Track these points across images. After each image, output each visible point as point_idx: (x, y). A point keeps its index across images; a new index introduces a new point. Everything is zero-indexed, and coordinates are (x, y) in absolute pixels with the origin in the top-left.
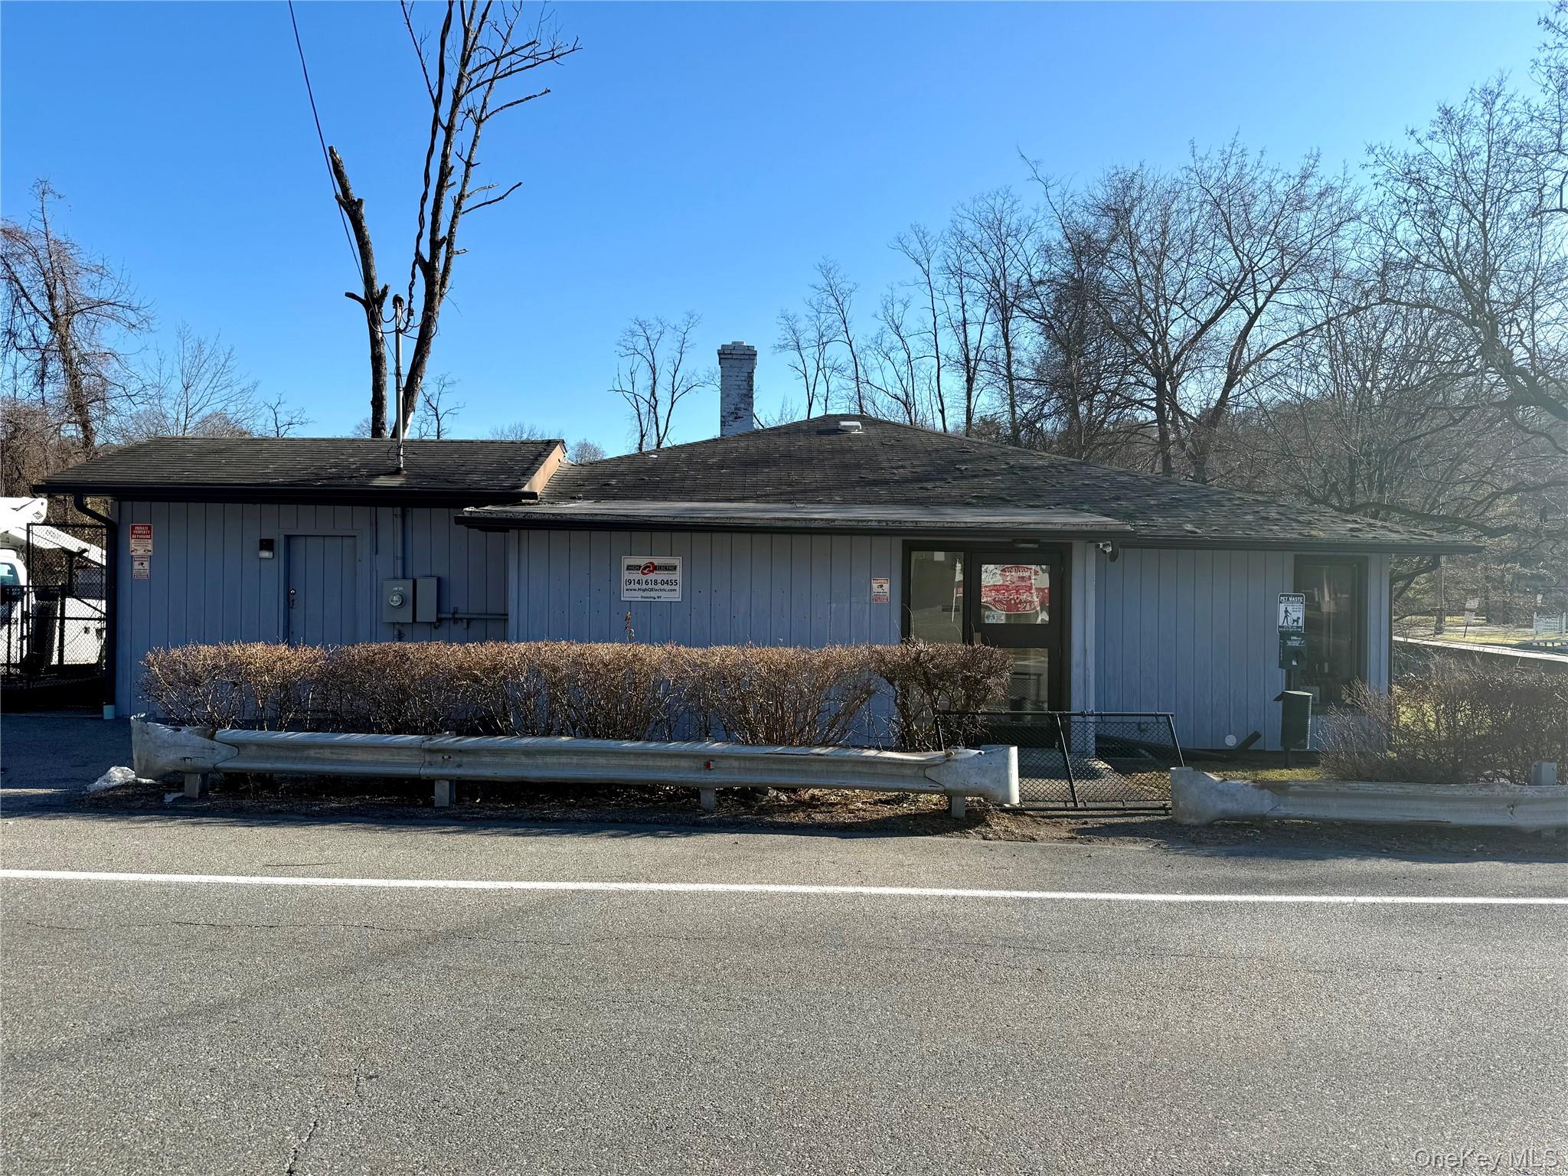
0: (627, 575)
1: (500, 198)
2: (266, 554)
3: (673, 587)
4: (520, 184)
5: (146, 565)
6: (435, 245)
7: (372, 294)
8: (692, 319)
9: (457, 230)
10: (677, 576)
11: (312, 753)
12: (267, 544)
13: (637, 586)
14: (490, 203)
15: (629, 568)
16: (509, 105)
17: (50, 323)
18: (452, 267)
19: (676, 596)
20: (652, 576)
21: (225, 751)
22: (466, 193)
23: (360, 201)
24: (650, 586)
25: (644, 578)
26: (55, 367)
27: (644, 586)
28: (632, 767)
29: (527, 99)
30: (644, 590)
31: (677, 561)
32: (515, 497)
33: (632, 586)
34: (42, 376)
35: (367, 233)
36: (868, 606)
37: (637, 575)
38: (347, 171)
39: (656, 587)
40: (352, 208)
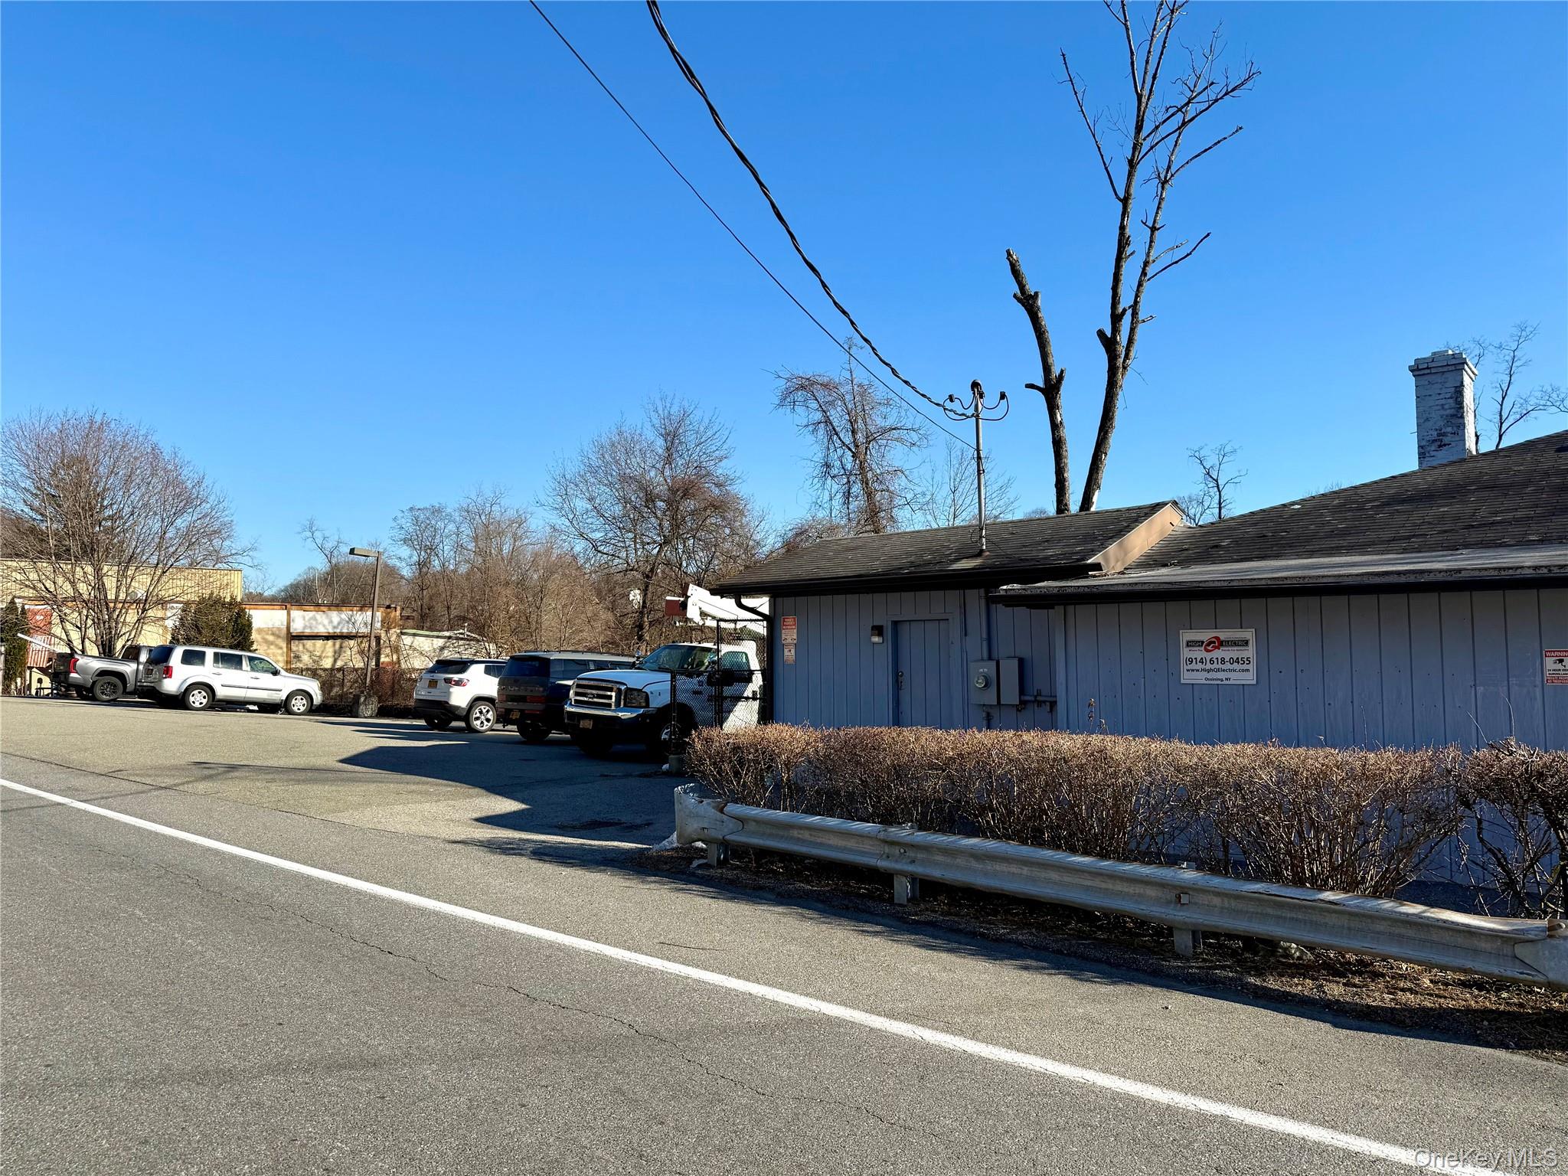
0: (1186, 653)
1: (1188, 255)
2: (876, 639)
3: (1245, 667)
4: (1208, 235)
5: (793, 651)
6: (1116, 319)
7: (1050, 380)
8: (1523, 333)
9: (1142, 299)
10: (1250, 652)
11: (795, 833)
12: (878, 630)
13: (1200, 666)
14: (1176, 262)
15: (1189, 644)
16: (1196, 156)
17: (853, 452)
18: (1136, 337)
19: (1250, 678)
20: (1218, 654)
21: (731, 825)
22: (1151, 259)
23: (1036, 294)
24: (1215, 666)
25: (1209, 656)
26: (856, 489)
27: (1209, 666)
28: (1087, 888)
29: (1216, 144)
30: (1209, 671)
31: (1249, 634)
32: (1082, 570)
33: (1193, 666)
34: (847, 495)
35: (1043, 323)
36: (1538, 692)
37: (1199, 653)
38: (1023, 269)
39: (1224, 667)
40: (1028, 302)
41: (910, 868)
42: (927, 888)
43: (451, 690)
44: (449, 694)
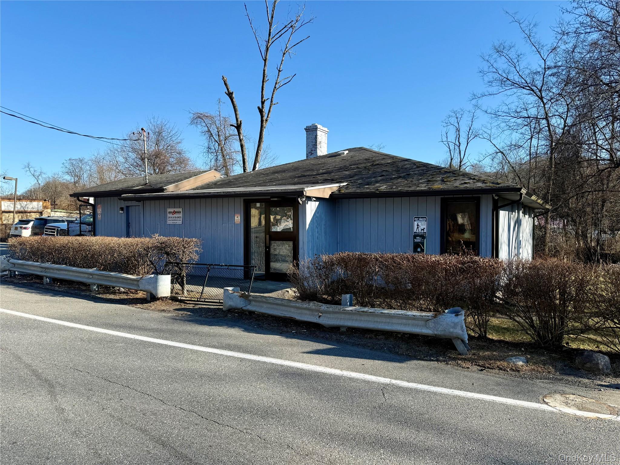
0: (169, 215)
1: (289, 81)
2: (121, 212)
3: (180, 219)
4: (295, 75)
5: (100, 216)
6: (263, 103)
7: (238, 124)
9: (274, 96)
10: (181, 215)
12: (122, 209)
13: (171, 219)
14: (286, 84)
15: (170, 212)
16: (294, 45)
18: (271, 110)
19: (180, 222)
20: (175, 215)
21: (11, 265)
22: (278, 82)
23: (233, 92)
24: (174, 219)
25: (173, 216)
27: (173, 219)
29: (301, 41)
30: (173, 220)
31: (180, 210)
32: (162, 190)
33: (170, 219)
35: (235, 103)
36: (234, 225)
37: (171, 215)
38: (228, 83)
39: (176, 219)
40: (230, 95)
41: (48, 275)
42: (54, 280)
43: (22, 231)
44: (21, 232)
